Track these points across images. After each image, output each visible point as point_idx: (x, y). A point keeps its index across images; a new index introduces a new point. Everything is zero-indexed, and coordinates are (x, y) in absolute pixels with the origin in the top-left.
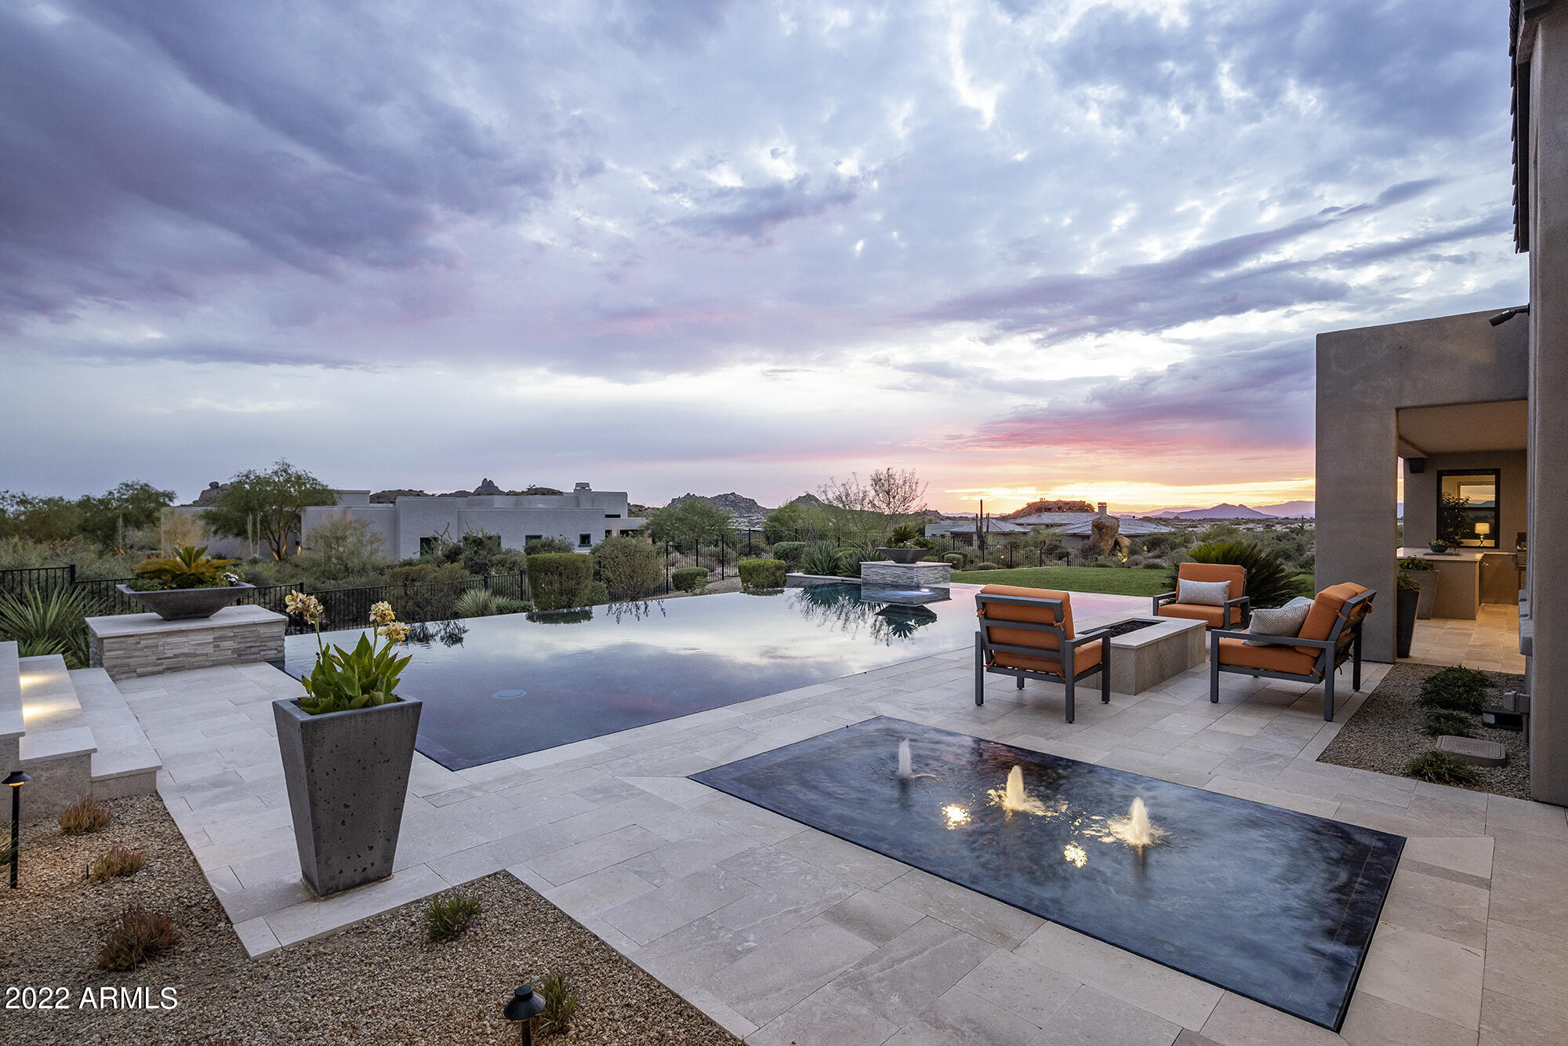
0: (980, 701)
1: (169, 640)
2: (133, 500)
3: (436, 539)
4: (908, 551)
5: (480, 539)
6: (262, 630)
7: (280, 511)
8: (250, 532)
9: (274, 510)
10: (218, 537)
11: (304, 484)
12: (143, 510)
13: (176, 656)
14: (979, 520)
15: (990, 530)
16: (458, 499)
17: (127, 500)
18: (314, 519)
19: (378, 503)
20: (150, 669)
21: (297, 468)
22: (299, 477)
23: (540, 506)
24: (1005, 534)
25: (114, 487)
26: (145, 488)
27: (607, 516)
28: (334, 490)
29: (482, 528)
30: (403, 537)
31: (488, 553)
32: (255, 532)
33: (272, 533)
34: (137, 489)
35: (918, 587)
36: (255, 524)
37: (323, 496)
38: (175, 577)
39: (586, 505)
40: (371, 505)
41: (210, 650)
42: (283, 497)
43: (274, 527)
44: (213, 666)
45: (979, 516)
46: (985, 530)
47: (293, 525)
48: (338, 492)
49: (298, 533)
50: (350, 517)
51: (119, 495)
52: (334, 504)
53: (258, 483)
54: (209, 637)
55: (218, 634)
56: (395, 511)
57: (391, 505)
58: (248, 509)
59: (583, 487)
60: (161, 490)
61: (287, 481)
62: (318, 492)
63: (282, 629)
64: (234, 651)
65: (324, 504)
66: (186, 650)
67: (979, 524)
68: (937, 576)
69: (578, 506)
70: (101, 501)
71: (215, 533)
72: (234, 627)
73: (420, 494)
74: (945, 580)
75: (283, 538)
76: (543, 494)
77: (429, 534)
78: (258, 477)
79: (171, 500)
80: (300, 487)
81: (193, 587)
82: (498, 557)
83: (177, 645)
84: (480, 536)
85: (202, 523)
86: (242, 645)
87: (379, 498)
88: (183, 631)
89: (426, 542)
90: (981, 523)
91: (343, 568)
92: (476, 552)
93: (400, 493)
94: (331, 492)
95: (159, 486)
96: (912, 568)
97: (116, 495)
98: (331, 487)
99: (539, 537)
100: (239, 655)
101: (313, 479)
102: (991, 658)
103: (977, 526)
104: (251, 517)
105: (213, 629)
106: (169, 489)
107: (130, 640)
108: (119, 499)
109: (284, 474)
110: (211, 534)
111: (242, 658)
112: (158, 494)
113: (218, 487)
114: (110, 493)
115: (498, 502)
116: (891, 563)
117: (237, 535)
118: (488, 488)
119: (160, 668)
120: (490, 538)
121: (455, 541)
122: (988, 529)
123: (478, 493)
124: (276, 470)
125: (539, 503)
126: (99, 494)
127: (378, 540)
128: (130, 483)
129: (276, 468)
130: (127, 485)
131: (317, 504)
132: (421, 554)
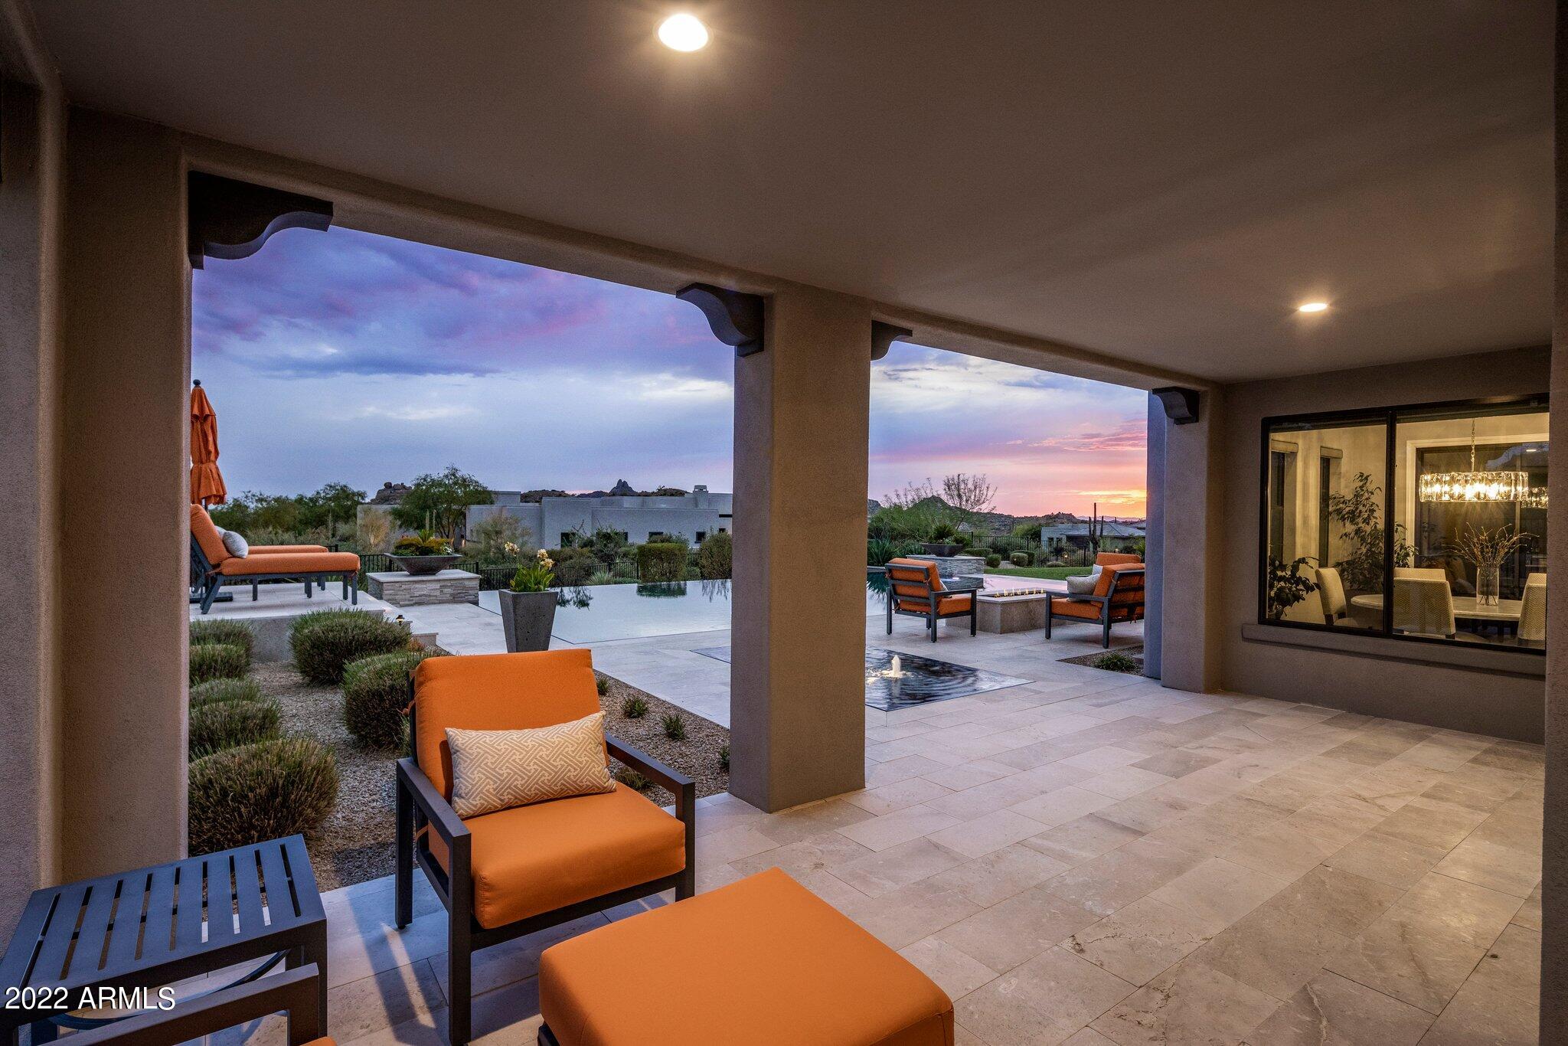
0: (890, 631)
1: (417, 586)
2: (335, 498)
3: (574, 534)
4: (945, 546)
5: (609, 534)
6: (467, 583)
7: (449, 509)
8: (427, 526)
9: (445, 509)
10: (402, 530)
11: (469, 486)
12: (343, 507)
13: (420, 596)
14: (1093, 522)
15: (1105, 534)
16: (592, 499)
17: (330, 499)
18: (477, 516)
19: (526, 502)
20: (407, 602)
21: (463, 472)
22: (464, 480)
23: (663, 506)
24: (1124, 539)
25: (320, 487)
26: (344, 489)
27: (721, 516)
28: (491, 491)
29: (612, 524)
30: (547, 532)
31: (615, 546)
32: (431, 527)
33: (443, 527)
34: (338, 490)
35: (951, 576)
36: (431, 520)
37: (484, 497)
38: (418, 548)
39: (703, 506)
40: (521, 504)
41: (438, 593)
42: (451, 498)
43: (445, 522)
44: (440, 603)
45: (1093, 520)
46: (1098, 533)
47: (459, 521)
48: (496, 493)
49: (463, 528)
50: (505, 514)
51: (324, 494)
52: (492, 503)
53: (432, 486)
54: (437, 586)
55: (442, 584)
56: (541, 510)
57: (537, 504)
58: (425, 508)
59: (701, 489)
60: (356, 490)
61: (455, 483)
62: (480, 493)
63: (476, 583)
64: (451, 595)
65: (484, 503)
66: (425, 593)
67: (1092, 529)
68: (971, 568)
69: (697, 506)
70: (311, 499)
71: (400, 527)
72: (451, 580)
73: (561, 494)
74: (978, 571)
75: (451, 530)
76: (672, 495)
77: (568, 529)
78: (433, 480)
79: (363, 499)
80: (465, 489)
81: (428, 555)
82: (623, 549)
83: (422, 589)
84: (609, 531)
85: (390, 518)
86: (456, 592)
87: (526, 498)
88: (423, 581)
89: (566, 538)
90: (1095, 526)
91: (500, 556)
92: (605, 545)
93: (545, 493)
94: (490, 493)
95: (354, 488)
96: (946, 561)
97: (322, 495)
98: (489, 489)
99: (661, 533)
100: (454, 598)
101: (476, 482)
102: (897, 604)
103: (1090, 529)
104: (428, 514)
105: (439, 580)
106: (362, 490)
107: (397, 585)
108: (325, 498)
109: (453, 477)
110: (397, 528)
111: (456, 599)
112: (354, 494)
113: (391, 487)
114: (318, 493)
115: (627, 502)
116: (934, 556)
117: (417, 528)
118: (623, 489)
119: (412, 603)
120: (616, 534)
121: (589, 535)
122: (1101, 533)
123: (613, 493)
124: (446, 473)
125: (663, 504)
126: (309, 494)
127: (528, 534)
128: (333, 484)
129: (446, 472)
130: (331, 487)
131: (479, 503)
132: (562, 546)
